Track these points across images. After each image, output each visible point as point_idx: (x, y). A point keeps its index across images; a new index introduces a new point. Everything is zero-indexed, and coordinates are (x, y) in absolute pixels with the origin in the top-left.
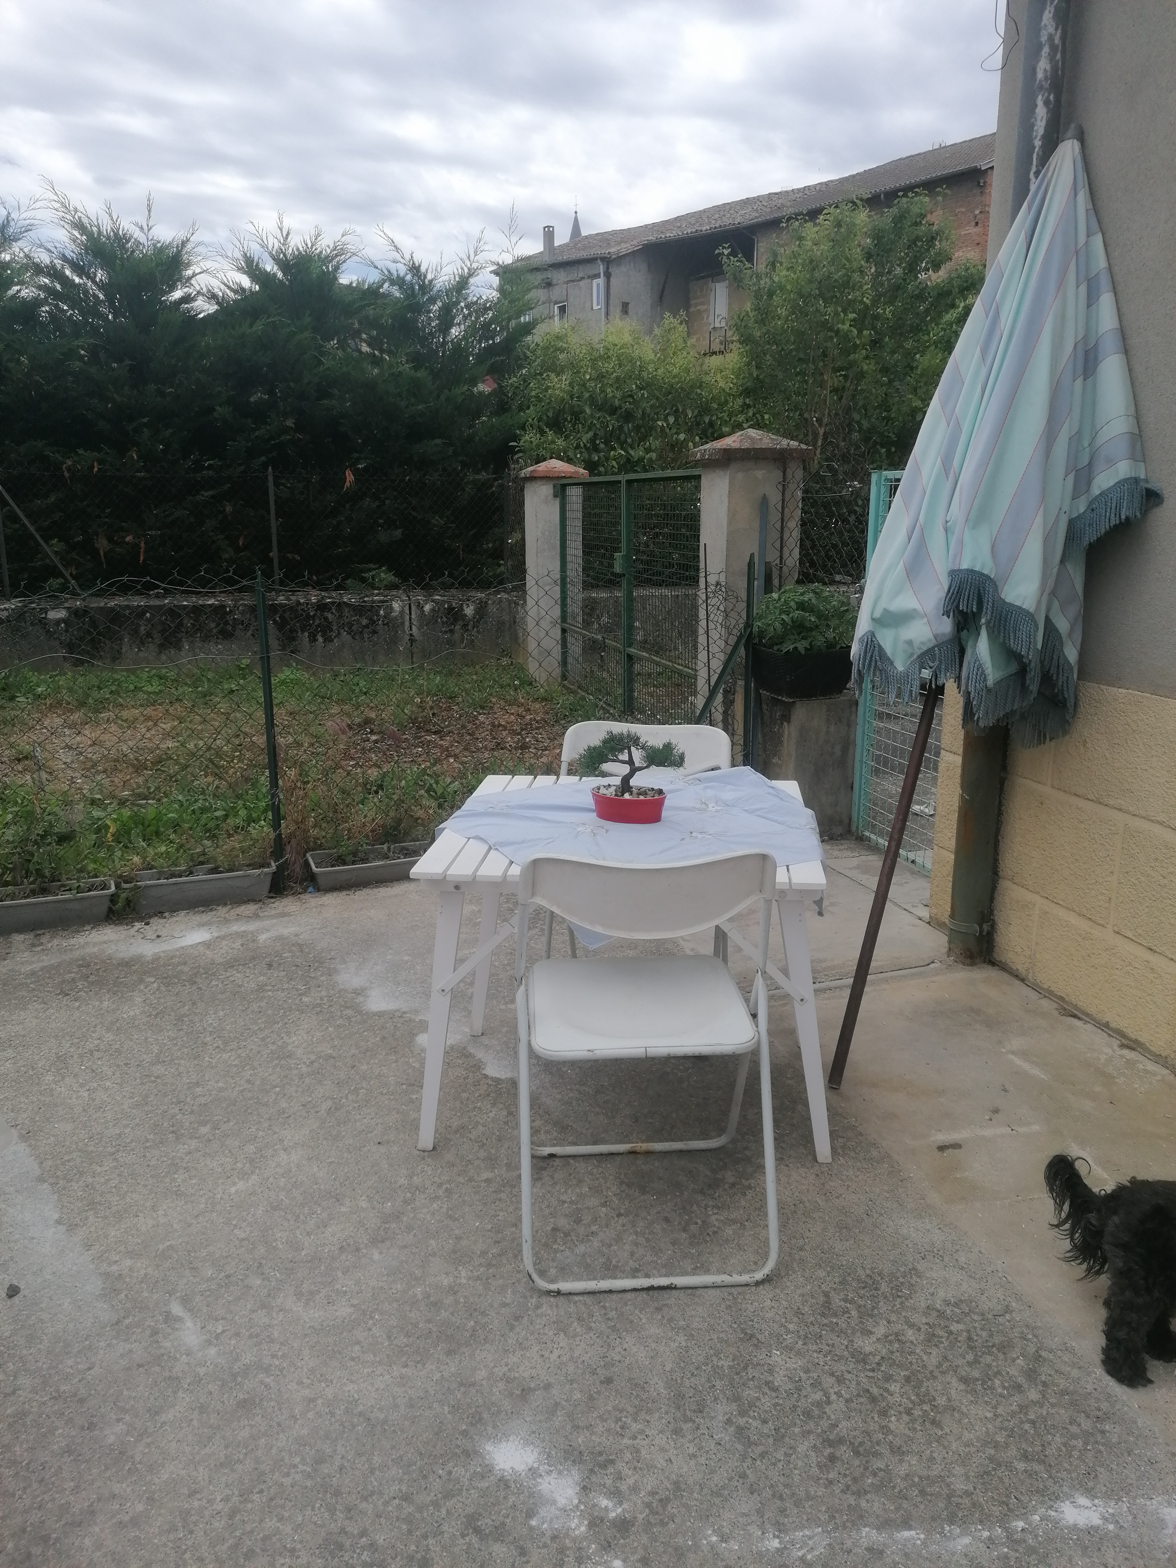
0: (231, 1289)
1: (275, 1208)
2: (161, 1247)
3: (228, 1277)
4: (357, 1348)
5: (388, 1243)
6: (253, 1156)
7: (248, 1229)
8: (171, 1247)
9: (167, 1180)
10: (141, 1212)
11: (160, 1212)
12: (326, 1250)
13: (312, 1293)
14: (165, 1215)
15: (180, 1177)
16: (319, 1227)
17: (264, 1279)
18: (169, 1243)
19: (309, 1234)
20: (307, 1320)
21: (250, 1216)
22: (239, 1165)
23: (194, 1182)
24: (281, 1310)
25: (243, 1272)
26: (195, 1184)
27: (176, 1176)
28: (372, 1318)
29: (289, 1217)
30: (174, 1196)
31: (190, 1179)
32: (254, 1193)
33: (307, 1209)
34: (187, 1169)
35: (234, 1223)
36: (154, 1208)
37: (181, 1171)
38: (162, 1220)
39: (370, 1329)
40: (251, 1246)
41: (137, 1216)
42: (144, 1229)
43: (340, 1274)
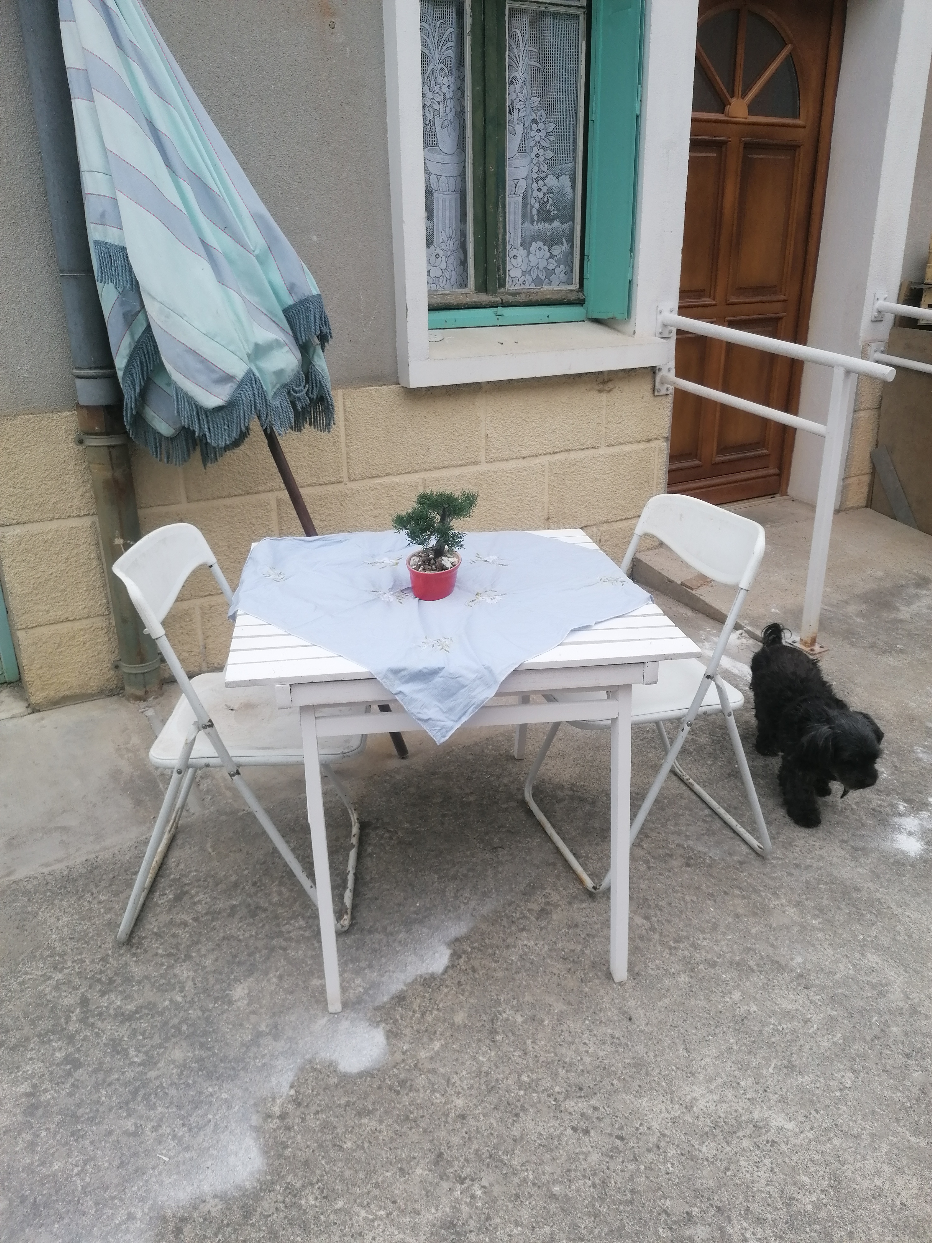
0: (919, 1045)
1: (791, 1067)
2: (923, 1144)
3: (908, 1056)
4: (899, 938)
5: (777, 959)
6: (720, 1137)
7: (838, 1076)
8: (916, 1132)
9: (823, 1214)
10: (893, 1206)
11: (878, 1182)
12: (818, 997)
13: (873, 986)
14: (878, 1173)
15: (807, 1202)
16: (793, 1017)
17: (889, 1027)
18: (913, 1139)
19: (806, 1021)
20: (902, 977)
21: (818, 1085)
22: (745, 1143)
23: (805, 1179)
24: (909, 998)
25: (893, 1047)
26: (807, 1174)
27: (809, 1207)
28: (864, 940)
29: (795, 1049)
30: (843, 1184)
31: (804, 1185)
32: (783, 1100)
33: (773, 1040)
34: (790, 1201)
35: (838, 1094)
36: (879, 1194)
37: (797, 1206)
38: (887, 1170)
39: (876, 937)
40: (858, 1060)
41: (903, 1204)
42: (915, 1182)
43: (837, 977)
